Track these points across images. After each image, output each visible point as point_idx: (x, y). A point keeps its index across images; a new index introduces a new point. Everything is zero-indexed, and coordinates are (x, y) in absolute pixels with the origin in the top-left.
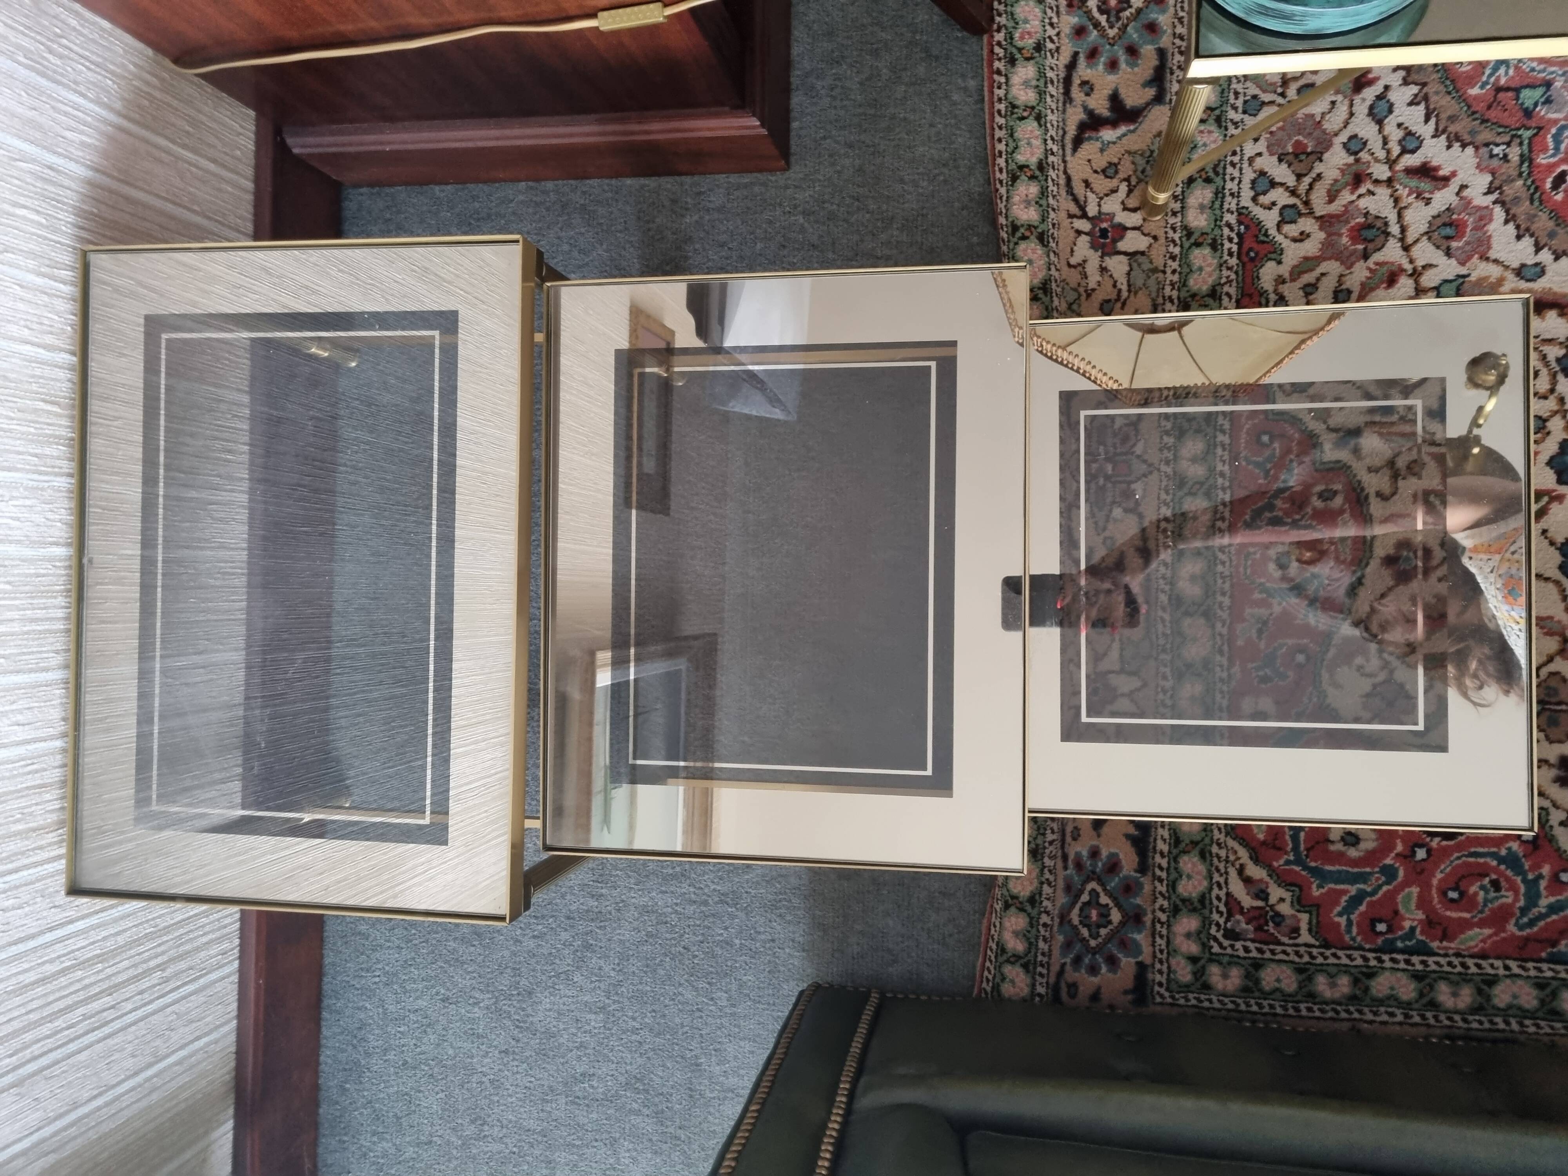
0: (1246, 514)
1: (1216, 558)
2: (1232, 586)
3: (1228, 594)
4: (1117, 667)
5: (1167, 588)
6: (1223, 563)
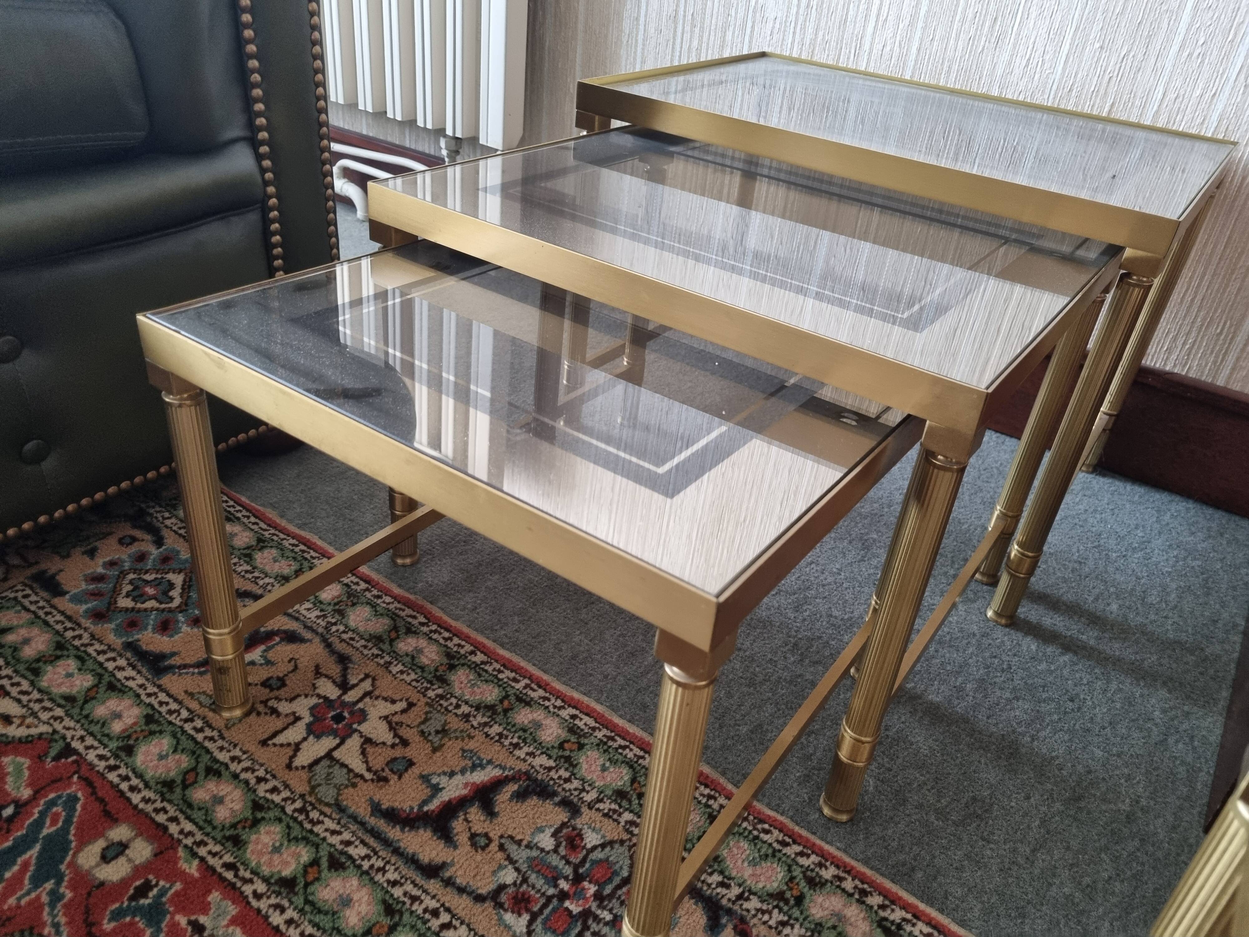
3: (284, 928)
4: (337, 753)
5: (366, 864)
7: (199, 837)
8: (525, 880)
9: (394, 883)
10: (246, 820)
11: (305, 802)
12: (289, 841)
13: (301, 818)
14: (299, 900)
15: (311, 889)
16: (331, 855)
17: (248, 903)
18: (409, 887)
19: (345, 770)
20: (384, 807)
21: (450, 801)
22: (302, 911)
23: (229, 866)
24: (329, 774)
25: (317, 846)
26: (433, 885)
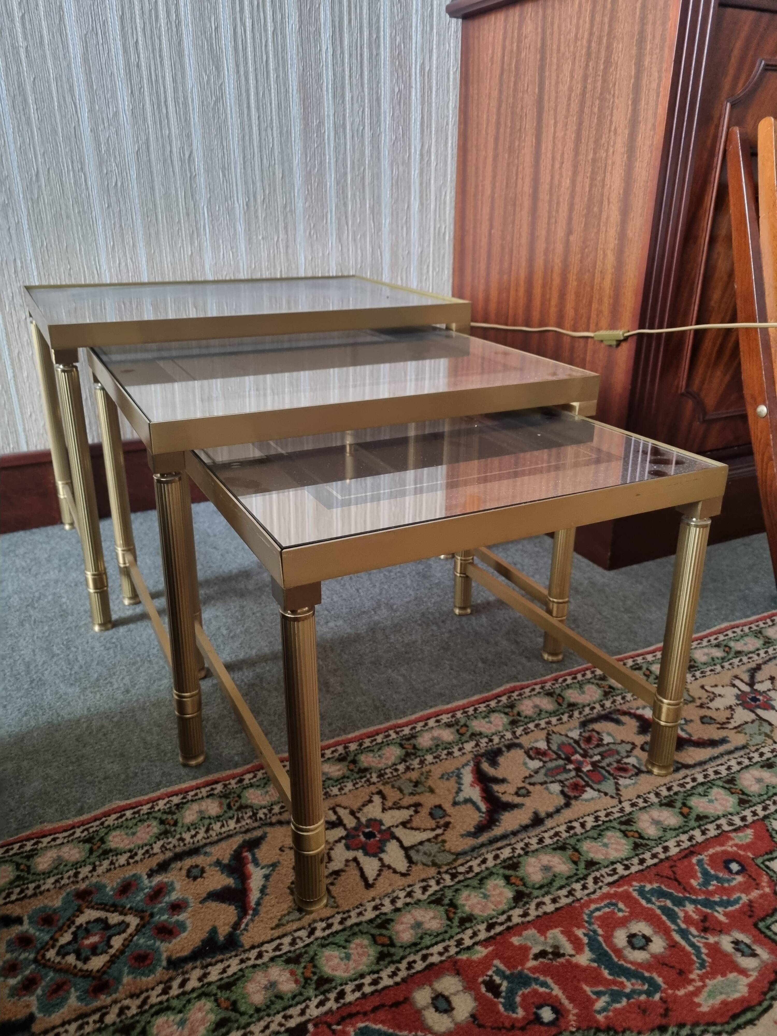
0: (650, 883)
1: (585, 878)
2: (569, 905)
3: (558, 905)
4: (407, 844)
5: (519, 851)
6: (584, 887)
7: (452, 943)
8: (561, 781)
9: (541, 841)
10: (447, 911)
11: (446, 872)
12: (480, 888)
13: (461, 877)
14: (536, 893)
15: (530, 884)
16: (504, 868)
17: (529, 922)
18: (546, 835)
19: (426, 843)
20: (473, 830)
21: (483, 797)
22: (547, 893)
23: (490, 927)
24: (425, 853)
25: (491, 874)
26: (549, 823)
